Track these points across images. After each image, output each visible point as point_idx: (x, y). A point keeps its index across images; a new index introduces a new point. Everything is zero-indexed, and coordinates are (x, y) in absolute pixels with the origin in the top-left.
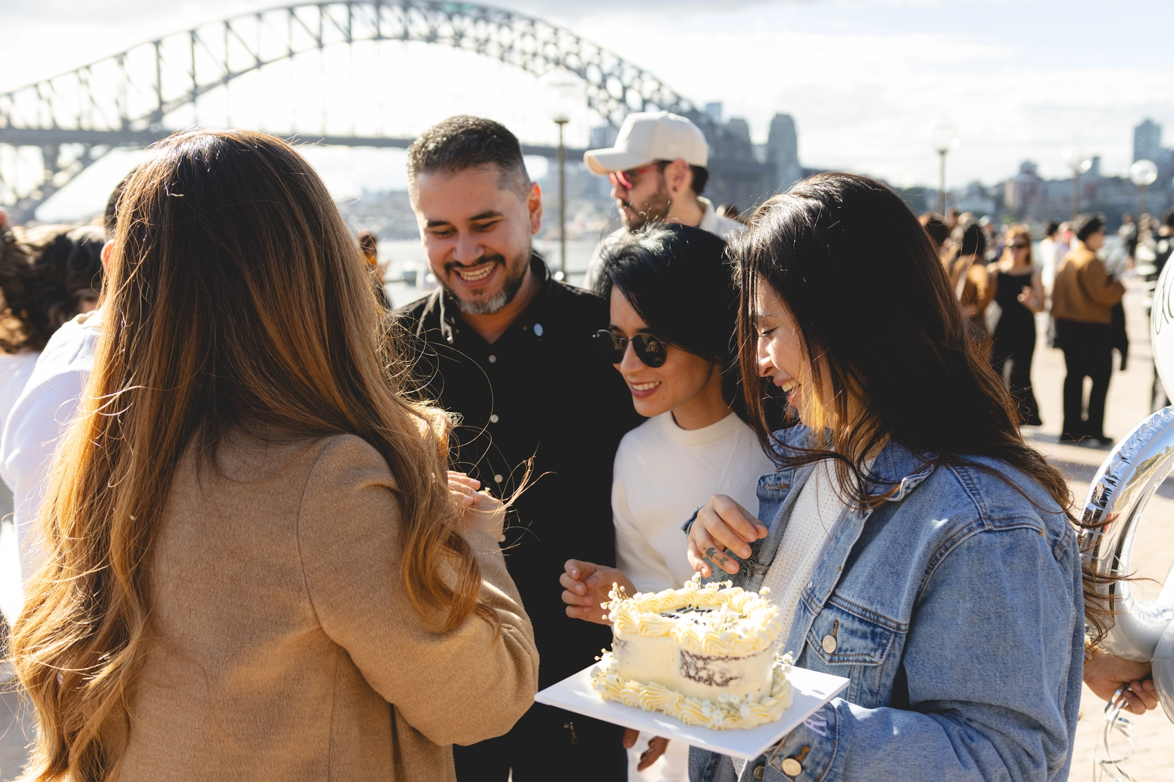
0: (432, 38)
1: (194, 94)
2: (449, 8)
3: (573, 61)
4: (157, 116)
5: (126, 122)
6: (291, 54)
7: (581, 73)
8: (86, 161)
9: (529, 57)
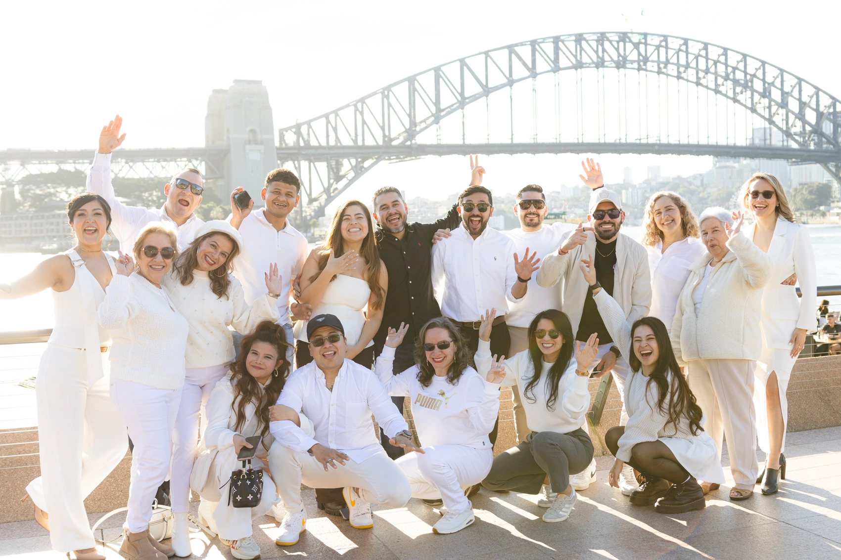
0: (621, 64)
1: (437, 117)
2: (636, 39)
3: (740, 75)
4: (411, 134)
5: (388, 139)
6: (511, 82)
7: (747, 85)
8: (359, 171)
9: (701, 74)
